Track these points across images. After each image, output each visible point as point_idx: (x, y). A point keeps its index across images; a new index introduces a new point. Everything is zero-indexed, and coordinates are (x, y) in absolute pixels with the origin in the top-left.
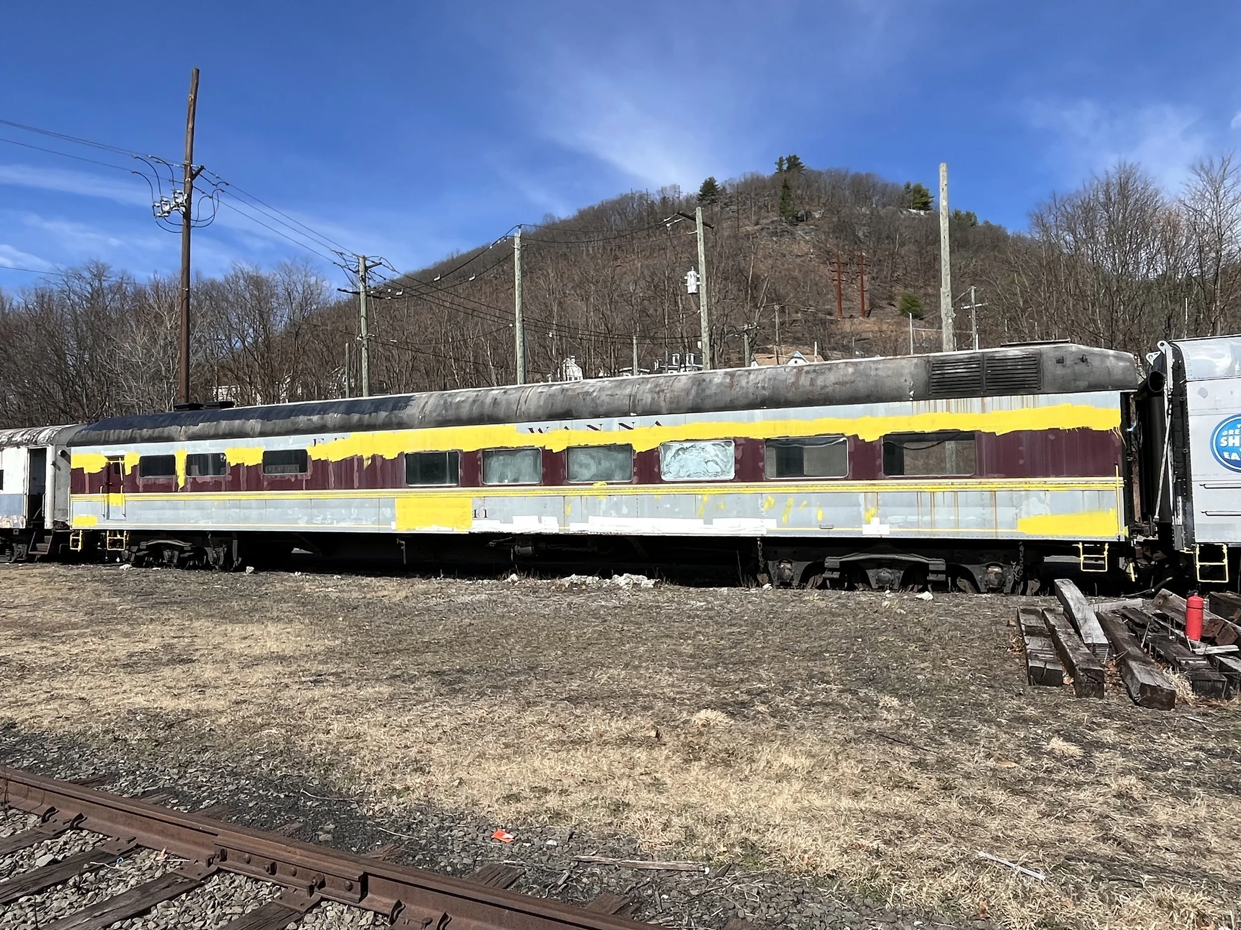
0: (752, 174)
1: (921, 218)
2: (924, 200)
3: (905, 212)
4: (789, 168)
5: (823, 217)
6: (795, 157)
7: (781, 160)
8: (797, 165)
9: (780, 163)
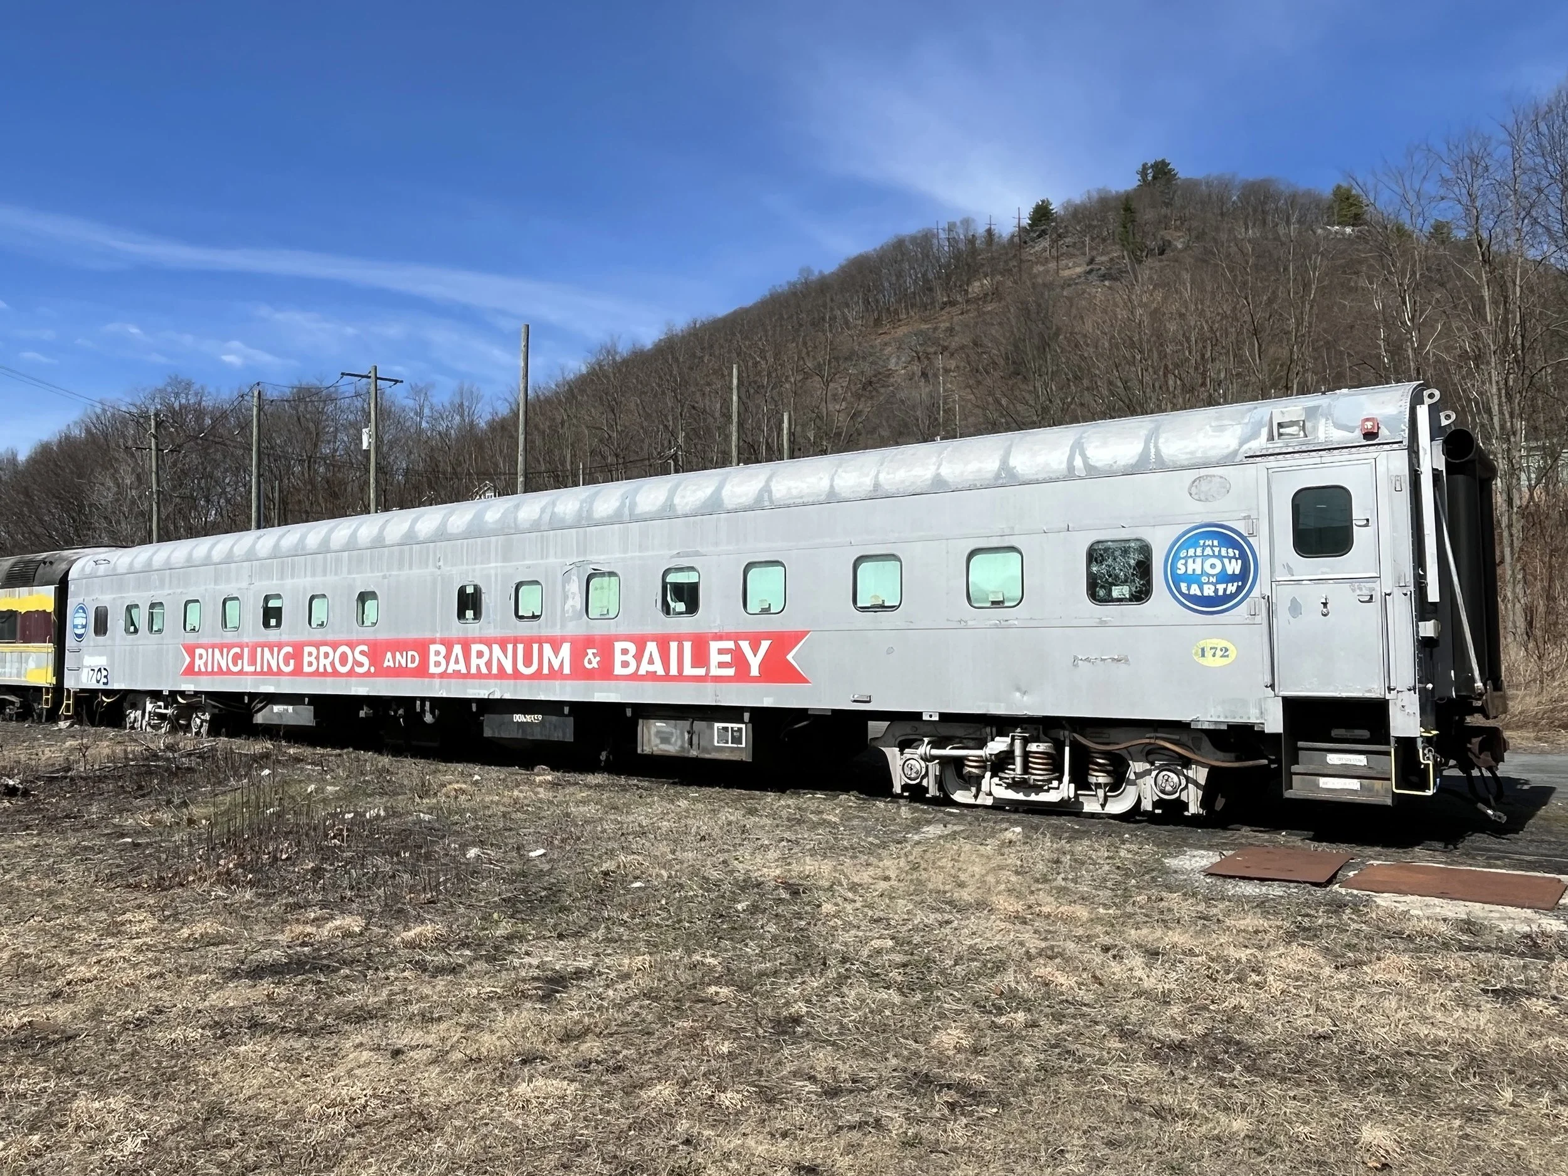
0: (1099, 191)
1: (1349, 239)
2: (1354, 210)
3: (1319, 231)
4: (1154, 178)
5: (1187, 247)
6: (1163, 162)
7: (1145, 167)
8: (1165, 174)
9: (1143, 172)
